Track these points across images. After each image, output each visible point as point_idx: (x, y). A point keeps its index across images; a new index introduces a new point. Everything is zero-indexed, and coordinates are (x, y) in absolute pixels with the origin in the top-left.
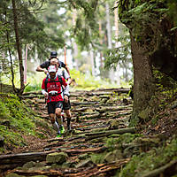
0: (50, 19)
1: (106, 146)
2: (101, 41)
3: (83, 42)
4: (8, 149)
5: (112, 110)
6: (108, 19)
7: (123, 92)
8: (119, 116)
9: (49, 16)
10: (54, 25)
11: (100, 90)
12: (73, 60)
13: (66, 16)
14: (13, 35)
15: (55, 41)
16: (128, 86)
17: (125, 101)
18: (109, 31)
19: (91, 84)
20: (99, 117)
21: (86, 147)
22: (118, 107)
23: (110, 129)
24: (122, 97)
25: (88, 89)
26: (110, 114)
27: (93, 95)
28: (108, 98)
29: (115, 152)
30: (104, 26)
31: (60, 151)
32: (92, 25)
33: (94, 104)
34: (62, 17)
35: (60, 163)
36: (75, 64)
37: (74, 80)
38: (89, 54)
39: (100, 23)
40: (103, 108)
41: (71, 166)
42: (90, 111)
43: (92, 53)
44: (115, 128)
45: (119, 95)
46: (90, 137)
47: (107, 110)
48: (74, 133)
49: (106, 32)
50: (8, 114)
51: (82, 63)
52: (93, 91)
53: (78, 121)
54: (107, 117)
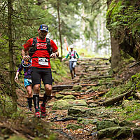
16: (108, 57)
46: (92, 79)
50: (55, 68)
54: (99, 70)
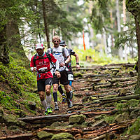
0: (72, 9)
1: (116, 109)
2: (112, 26)
3: (98, 27)
4: (39, 112)
5: (120, 81)
6: (117, 8)
7: (129, 66)
8: (127, 86)
9: (71, 6)
10: (75, 13)
11: (111, 65)
12: (90, 41)
13: (84, 7)
14: (42, 22)
15: (76, 26)
17: (131, 73)
18: (118, 17)
19: (104, 60)
20: (110, 87)
21: (100, 111)
22: (126, 78)
23: (119, 96)
24: (128, 71)
25: (102, 64)
26: (120, 84)
27: (105, 69)
28: (118, 71)
29: (123, 114)
30: (114, 14)
31: (80, 113)
32: (105, 14)
33: (107, 76)
34: (81, 7)
35: (80, 123)
36: (91, 44)
37: (90, 57)
38: (102, 36)
39: (111, 11)
40: (114, 79)
41: (89, 125)
42: (103, 82)
43: (105, 36)
44: (123, 95)
45: (126, 69)
47: (117, 81)
48: (91, 99)
49: (116, 19)
51: (97, 44)
52: (106, 65)
53: (94, 90)
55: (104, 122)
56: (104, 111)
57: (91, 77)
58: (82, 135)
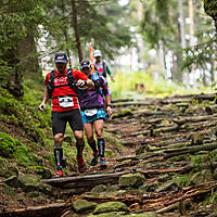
0: (111, 12)
1: (191, 165)
4: (72, 170)
5: (192, 121)
6: (181, 10)
7: (204, 99)
8: (202, 128)
11: (176, 97)
12: (139, 61)
17: (208, 110)
19: (163, 89)
20: (177, 130)
21: (166, 167)
22: (200, 117)
23: (192, 144)
24: (204, 105)
25: (161, 96)
26: (191, 125)
27: (167, 103)
28: (187, 107)
29: (203, 172)
31: (135, 171)
33: (169, 114)
35: (135, 187)
37: (142, 86)
40: (182, 119)
41: (149, 189)
42: (165, 122)
44: (199, 143)
45: (200, 102)
46: (170, 155)
47: (187, 121)
48: (148, 149)
49: (179, 26)
51: (149, 65)
53: (152, 135)
54: (187, 130)
55: (175, 185)
56: (172, 168)
57: (146, 115)
58: (141, 204)
